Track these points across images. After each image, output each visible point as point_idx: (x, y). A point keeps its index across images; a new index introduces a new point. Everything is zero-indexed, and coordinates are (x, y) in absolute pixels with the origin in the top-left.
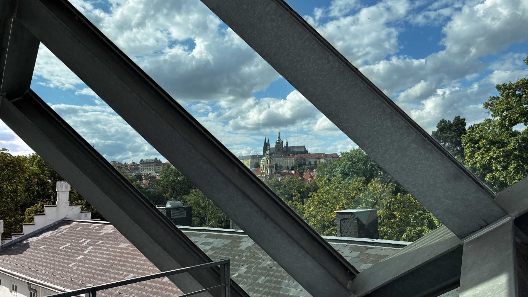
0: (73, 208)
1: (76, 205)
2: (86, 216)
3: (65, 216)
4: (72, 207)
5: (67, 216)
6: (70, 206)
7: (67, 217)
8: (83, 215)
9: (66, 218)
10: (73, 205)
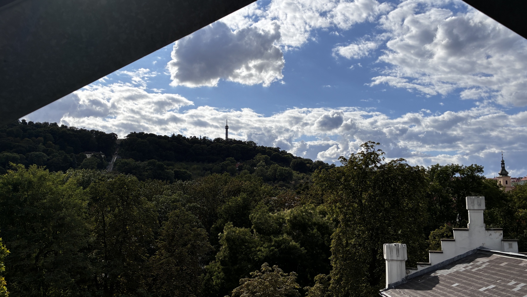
0: (491, 234)
1: (494, 230)
2: (511, 246)
3: (481, 245)
4: (490, 232)
5: (483, 244)
6: (487, 231)
7: (484, 246)
8: (506, 244)
9: (483, 248)
10: (490, 230)
